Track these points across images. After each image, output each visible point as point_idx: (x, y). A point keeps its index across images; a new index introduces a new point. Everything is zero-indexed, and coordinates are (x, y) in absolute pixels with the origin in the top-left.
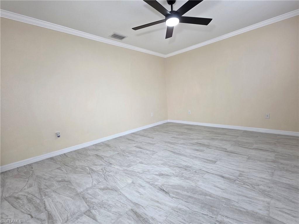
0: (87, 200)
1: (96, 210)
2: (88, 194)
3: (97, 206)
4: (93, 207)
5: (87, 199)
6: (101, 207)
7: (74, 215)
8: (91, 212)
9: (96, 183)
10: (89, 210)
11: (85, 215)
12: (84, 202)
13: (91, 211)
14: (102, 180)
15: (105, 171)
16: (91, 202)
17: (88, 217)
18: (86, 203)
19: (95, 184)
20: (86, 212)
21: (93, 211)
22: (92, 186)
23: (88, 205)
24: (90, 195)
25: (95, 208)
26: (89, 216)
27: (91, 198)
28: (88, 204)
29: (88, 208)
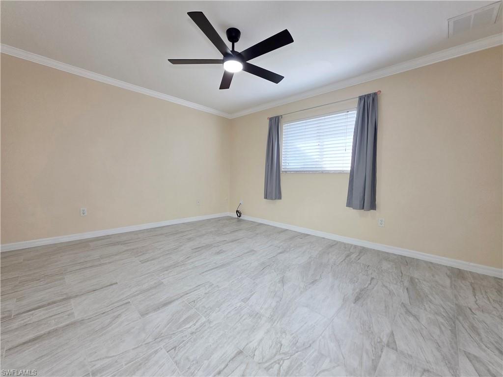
0: (373, 358)
1: (381, 337)
2: (361, 364)
3: (374, 338)
4: (379, 342)
5: (373, 360)
6: (372, 333)
7: (411, 365)
8: (388, 341)
9: (327, 361)
10: (388, 346)
11: (398, 348)
12: (382, 360)
13: (386, 343)
14: (313, 353)
15: (278, 357)
16: (373, 349)
17: (397, 343)
18: (380, 357)
19: (331, 361)
20: (393, 349)
21: (385, 340)
22: (338, 365)
23: (382, 352)
24: (362, 357)
25: (378, 339)
26: (395, 342)
27: (367, 354)
28: (380, 352)
29: (385, 349)
